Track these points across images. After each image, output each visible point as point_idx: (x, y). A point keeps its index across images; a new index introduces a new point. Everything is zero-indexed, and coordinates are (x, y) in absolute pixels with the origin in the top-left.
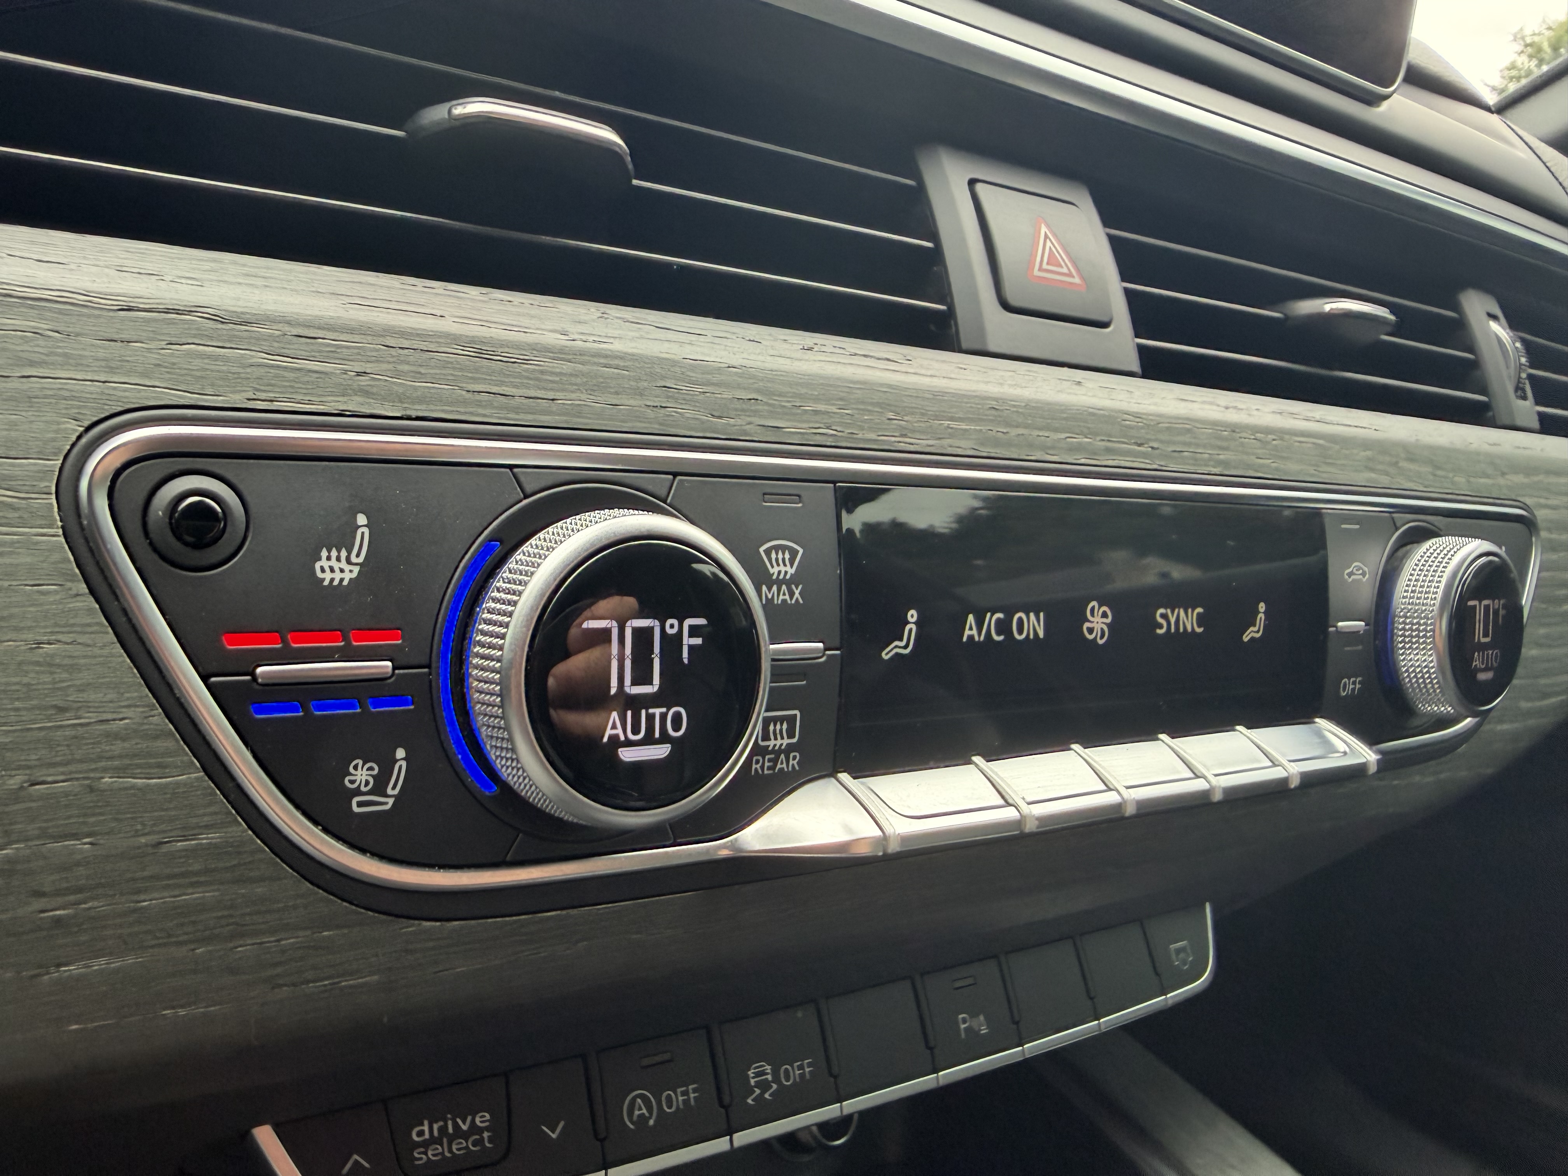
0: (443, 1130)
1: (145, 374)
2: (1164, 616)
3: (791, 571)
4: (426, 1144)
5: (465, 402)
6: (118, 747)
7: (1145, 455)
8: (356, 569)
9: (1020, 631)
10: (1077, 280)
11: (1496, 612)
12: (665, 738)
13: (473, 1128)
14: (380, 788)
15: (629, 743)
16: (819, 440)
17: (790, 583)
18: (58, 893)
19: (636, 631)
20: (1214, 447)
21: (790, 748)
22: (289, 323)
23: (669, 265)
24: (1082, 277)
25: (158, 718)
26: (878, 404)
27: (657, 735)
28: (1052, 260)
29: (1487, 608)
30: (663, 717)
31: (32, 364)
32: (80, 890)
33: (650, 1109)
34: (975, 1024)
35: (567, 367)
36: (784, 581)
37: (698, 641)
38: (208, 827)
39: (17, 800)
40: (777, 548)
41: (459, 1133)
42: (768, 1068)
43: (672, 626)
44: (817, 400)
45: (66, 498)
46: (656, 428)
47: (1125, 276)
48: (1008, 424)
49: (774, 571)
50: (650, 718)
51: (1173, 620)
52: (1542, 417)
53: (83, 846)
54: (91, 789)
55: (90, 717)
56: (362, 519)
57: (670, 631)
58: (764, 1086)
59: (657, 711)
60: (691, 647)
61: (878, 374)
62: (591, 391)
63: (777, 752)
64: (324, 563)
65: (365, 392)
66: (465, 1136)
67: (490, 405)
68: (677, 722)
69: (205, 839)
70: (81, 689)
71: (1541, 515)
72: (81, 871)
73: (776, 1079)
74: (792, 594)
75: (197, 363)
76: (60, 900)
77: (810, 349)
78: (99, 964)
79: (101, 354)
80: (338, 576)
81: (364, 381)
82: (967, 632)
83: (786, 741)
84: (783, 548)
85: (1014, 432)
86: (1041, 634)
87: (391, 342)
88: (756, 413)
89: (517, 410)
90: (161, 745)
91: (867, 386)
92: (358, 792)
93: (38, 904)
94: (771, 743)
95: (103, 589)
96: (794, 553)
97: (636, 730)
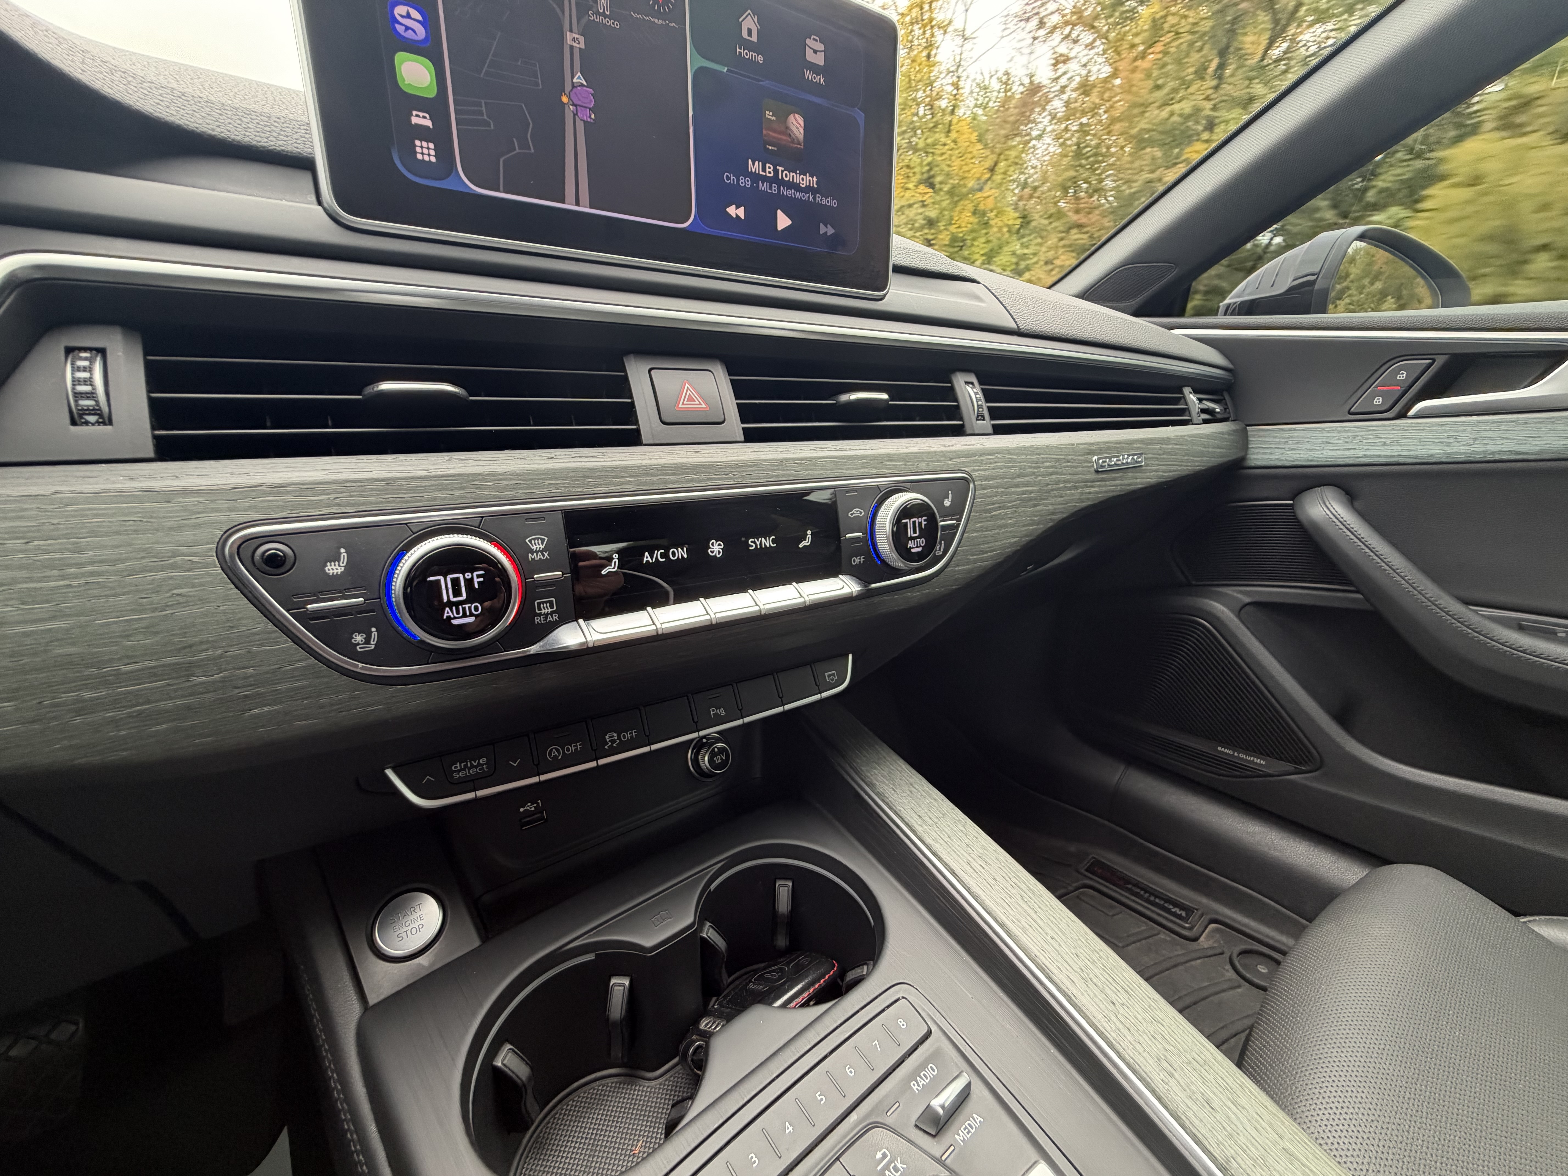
0: (466, 766)
1: (245, 511)
2: (754, 542)
3: (542, 547)
4: (458, 771)
5: (382, 502)
6: (257, 637)
7: (731, 478)
8: (343, 568)
9: (674, 556)
10: (704, 406)
11: (920, 524)
12: (471, 615)
13: (479, 764)
14: (367, 641)
15: (455, 618)
16: (552, 495)
17: (542, 552)
18: (244, 686)
19: (453, 580)
20: (769, 470)
21: (552, 613)
22: (303, 484)
23: (491, 431)
24: (706, 404)
25: (271, 626)
26: (583, 477)
27: (468, 614)
28: (691, 399)
29: (914, 523)
30: (470, 608)
31: (199, 513)
32: (251, 685)
33: (559, 753)
34: (718, 712)
35: (427, 483)
36: (539, 551)
37: (482, 579)
38: (299, 661)
39: (221, 658)
40: (534, 539)
41: (472, 766)
42: (615, 735)
43: (468, 575)
44: (551, 479)
45: (220, 556)
46: (472, 500)
47: (737, 397)
48: (652, 475)
49: (534, 548)
50: (464, 609)
51: (758, 543)
52: (994, 426)
53: (251, 671)
54: (249, 652)
55: (244, 629)
56: (342, 550)
57: (467, 577)
58: (613, 741)
59: (467, 606)
60: (479, 583)
61: (583, 464)
62: (440, 490)
63: (546, 615)
64: (329, 567)
65: (339, 505)
66: (476, 767)
67: (394, 502)
68: (476, 609)
69: (299, 665)
70: (238, 620)
71: (974, 475)
72: (251, 679)
73: (619, 738)
74: (544, 555)
75: (265, 504)
76: (245, 689)
77: (552, 458)
78: (266, 709)
79: (226, 506)
80: (335, 571)
81: (337, 501)
82: (645, 559)
83: (550, 610)
84: (538, 539)
85: (655, 478)
86: (685, 556)
87: (348, 485)
88: (520, 489)
89: (407, 502)
90: (273, 635)
91: (575, 470)
92: (358, 644)
93: (237, 691)
94: (543, 611)
95: (240, 585)
96: (543, 540)
97: (458, 613)
